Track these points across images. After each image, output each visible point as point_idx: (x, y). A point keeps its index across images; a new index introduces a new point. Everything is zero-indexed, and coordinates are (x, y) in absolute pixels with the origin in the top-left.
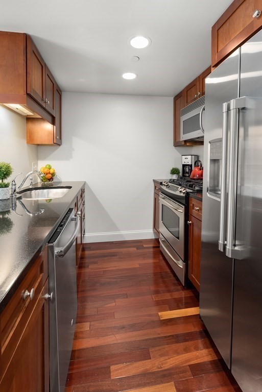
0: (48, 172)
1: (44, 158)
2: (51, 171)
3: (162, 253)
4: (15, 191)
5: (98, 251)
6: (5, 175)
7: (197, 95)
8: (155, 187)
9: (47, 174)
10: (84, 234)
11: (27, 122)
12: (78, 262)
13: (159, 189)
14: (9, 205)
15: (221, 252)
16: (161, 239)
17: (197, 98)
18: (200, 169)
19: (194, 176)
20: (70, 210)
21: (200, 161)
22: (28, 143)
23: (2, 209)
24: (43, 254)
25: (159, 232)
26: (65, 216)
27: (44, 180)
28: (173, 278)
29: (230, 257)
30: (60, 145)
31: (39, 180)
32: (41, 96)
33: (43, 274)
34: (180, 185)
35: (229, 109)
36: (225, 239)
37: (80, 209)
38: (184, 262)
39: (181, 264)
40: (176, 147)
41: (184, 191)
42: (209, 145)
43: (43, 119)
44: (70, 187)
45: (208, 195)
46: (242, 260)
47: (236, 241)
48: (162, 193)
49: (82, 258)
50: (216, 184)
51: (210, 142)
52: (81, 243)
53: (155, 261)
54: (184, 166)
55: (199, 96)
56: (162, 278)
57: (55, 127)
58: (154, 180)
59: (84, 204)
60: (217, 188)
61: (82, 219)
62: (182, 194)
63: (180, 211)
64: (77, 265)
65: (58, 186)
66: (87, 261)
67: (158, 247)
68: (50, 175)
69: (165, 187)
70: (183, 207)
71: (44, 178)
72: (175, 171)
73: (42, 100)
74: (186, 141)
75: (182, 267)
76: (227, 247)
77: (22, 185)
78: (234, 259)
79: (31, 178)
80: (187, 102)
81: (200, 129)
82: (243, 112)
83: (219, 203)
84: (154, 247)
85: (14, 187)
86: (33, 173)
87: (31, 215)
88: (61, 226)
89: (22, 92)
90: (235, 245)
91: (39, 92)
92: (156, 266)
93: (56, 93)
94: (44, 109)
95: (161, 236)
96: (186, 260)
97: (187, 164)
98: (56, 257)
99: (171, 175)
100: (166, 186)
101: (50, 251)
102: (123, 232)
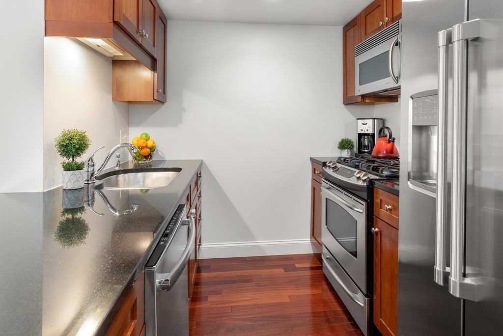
0: (145, 145)
1: (139, 124)
2: (150, 143)
3: (326, 279)
4: (92, 174)
5: (222, 273)
6: (77, 149)
7: (383, 21)
8: (314, 170)
9: (142, 148)
10: (199, 245)
11: (113, 68)
12: (192, 291)
13: (320, 173)
14: (83, 198)
15: (440, 286)
16: (325, 255)
17: (383, 26)
18: (389, 142)
19: (379, 152)
20: (180, 208)
21: (388, 128)
22: (114, 99)
23: (72, 205)
24: (137, 286)
25: (320, 244)
26: (172, 218)
27: (138, 158)
28: (346, 322)
29: (458, 295)
30: (163, 103)
31: (130, 158)
32: (135, 25)
33: (136, 321)
34: (357, 167)
35: (449, 40)
36: (447, 263)
37: (193, 206)
38: (366, 296)
39: (360, 300)
40: (347, 106)
41: (364, 178)
42: (411, 102)
43: (137, 63)
44: (178, 170)
45: (410, 185)
46: (478, 302)
47: (467, 268)
48: (326, 179)
49: (197, 284)
50: (424, 166)
51: (412, 97)
52: (196, 260)
53: (316, 292)
54: (360, 136)
55: (387, 24)
56: (328, 321)
57: (156, 74)
58: (311, 159)
59: (200, 197)
60: (425, 174)
61: (198, 220)
62: (360, 183)
63: (359, 211)
64: (189, 297)
65: (160, 167)
66: (204, 289)
67: (320, 268)
68: (148, 150)
69: (331, 170)
70: (364, 203)
71: (138, 154)
72: (345, 145)
73: (137, 32)
74: (364, 97)
75: (363, 305)
76: (452, 278)
77: (103, 165)
78: (464, 300)
79: (118, 154)
80: (366, 34)
81: (389, 76)
82: (475, 46)
83: (434, 200)
84: (312, 268)
85: (91, 169)
86: (121, 147)
87: (117, 214)
88: (166, 235)
89: (107, 19)
90: (464, 275)
91: (133, 19)
92: (316, 301)
93: (158, 23)
94: (140, 46)
95: (324, 250)
96: (370, 293)
97: (366, 132)
98: (158, 290)
99: (340, 150)
100: (333, 168)
101: (147, 282)
102: (263, 243)
